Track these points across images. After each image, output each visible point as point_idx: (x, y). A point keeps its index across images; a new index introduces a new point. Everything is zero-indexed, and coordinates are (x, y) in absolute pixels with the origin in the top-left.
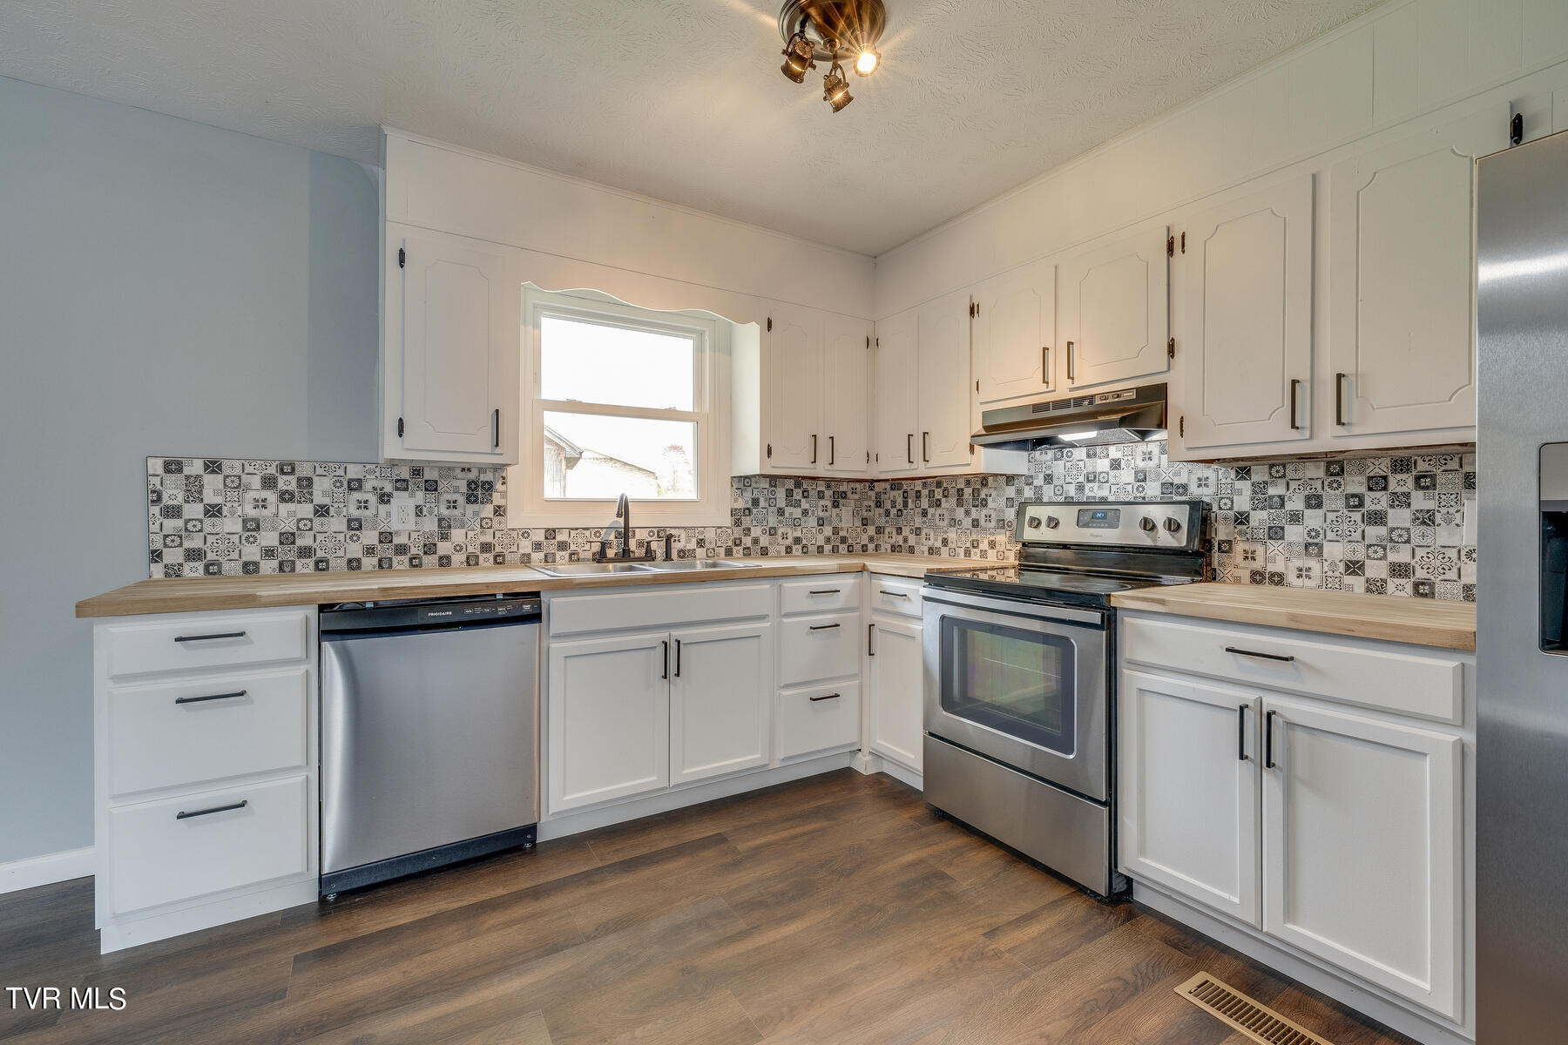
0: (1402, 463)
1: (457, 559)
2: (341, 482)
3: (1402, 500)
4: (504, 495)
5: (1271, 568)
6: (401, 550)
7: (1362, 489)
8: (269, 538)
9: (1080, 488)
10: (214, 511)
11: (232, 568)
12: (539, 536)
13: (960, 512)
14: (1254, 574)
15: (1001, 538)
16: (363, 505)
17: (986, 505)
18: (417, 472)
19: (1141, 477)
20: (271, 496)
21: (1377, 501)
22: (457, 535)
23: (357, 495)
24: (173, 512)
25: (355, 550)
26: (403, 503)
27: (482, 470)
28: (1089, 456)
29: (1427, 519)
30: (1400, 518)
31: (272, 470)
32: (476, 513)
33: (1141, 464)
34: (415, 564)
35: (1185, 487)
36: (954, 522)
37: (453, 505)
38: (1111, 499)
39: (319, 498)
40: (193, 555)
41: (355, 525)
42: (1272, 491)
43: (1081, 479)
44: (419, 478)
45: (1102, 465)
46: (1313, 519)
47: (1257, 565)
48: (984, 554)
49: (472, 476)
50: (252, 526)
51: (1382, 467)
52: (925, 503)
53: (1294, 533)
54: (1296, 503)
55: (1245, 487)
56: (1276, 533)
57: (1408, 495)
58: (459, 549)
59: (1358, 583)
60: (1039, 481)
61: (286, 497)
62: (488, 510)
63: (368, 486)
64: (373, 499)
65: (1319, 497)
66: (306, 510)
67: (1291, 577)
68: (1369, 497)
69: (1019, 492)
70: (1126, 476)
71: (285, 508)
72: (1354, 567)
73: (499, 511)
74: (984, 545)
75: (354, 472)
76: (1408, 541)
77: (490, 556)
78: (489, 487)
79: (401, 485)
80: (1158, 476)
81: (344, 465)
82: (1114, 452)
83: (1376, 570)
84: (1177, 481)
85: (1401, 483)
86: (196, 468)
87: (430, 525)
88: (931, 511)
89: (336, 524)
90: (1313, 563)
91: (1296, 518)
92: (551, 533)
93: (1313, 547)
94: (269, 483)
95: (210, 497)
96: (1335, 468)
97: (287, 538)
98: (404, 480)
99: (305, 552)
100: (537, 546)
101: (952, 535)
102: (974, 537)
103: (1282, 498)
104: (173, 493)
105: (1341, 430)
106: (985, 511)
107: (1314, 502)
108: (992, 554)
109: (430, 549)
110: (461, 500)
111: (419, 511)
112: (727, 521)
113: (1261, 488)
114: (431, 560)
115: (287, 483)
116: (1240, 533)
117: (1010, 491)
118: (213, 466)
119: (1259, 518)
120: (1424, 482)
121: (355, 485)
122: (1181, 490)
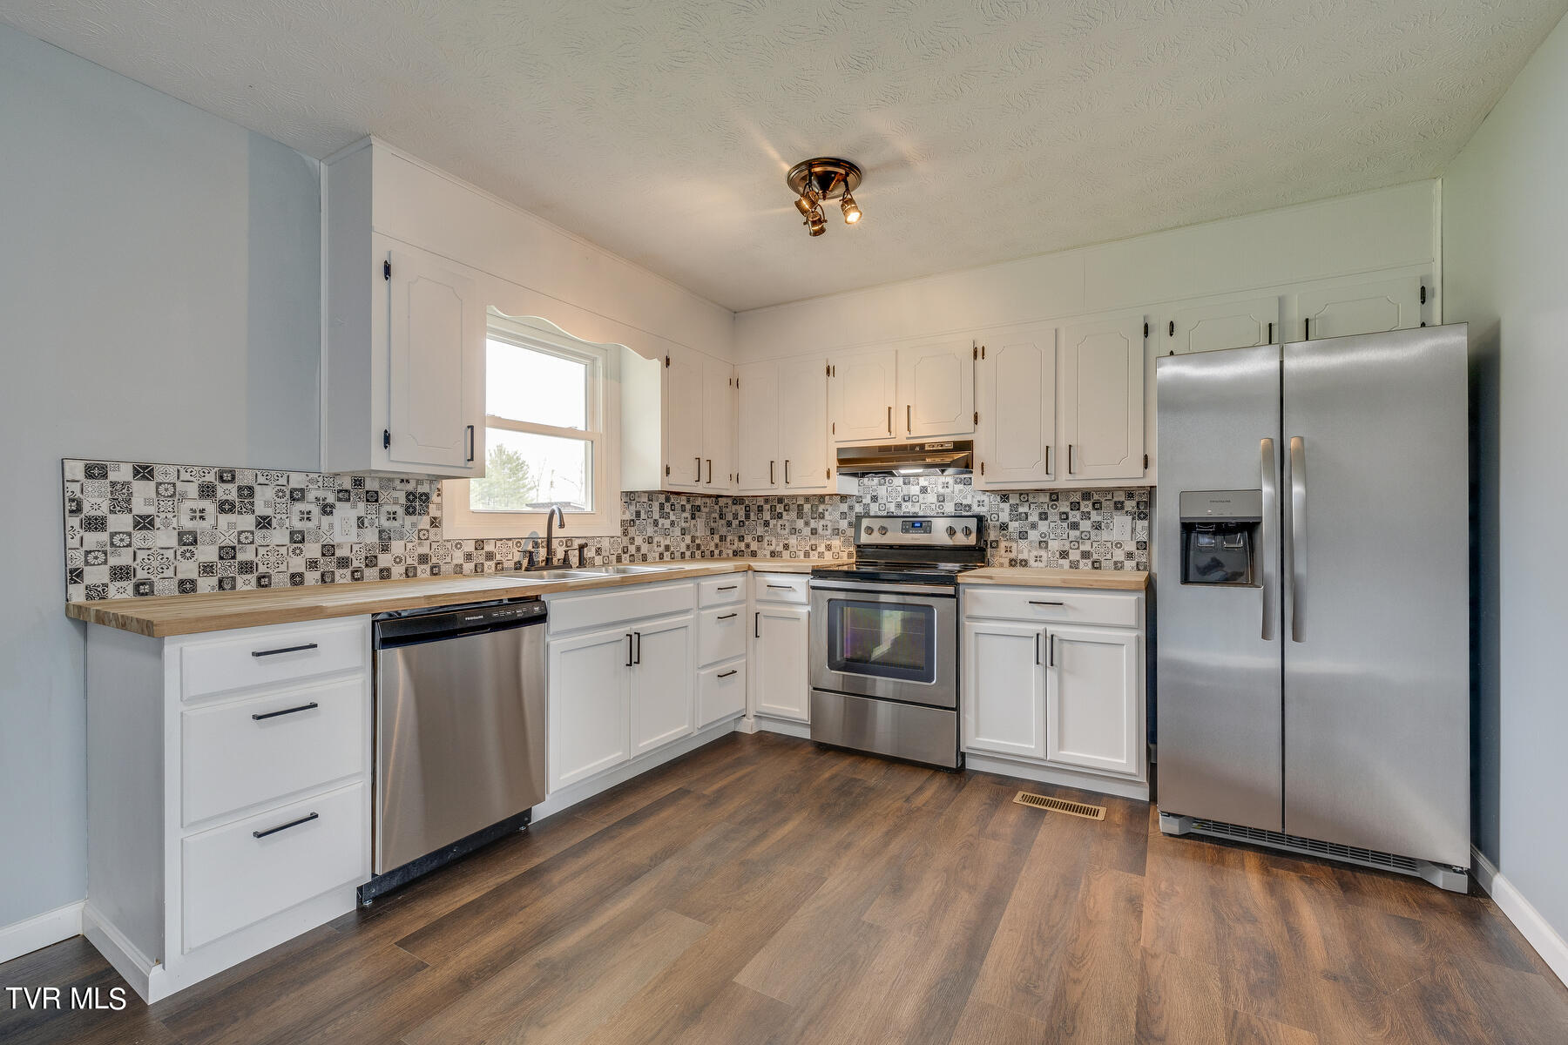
0: (1086, 495)
1: (398, 570)
2: (283, 491)
3: (1086, 516)
4: (440, 506)
5: (1021, 557)
6: (344, 563)
7: (1068, 510)
8: (207, 553)
9: (899, 506)
10: (144, 523)
11: (165, 587)
12: (469, 547)
13: (800, 524)
14: (1011, 560)
15: (836, 543)
16: (306, 516)
17: (823, 518)
18: (358, 482)
19: (941, 499)
20: (210, 506)
21: (1075, 516)
22: (397, 547)
23: (299, 506)
24: (95, 524)
25: (297, 564)
26: (346, 513)
27: (419, 482)
28: (905, 484)
29: (1097, 526)
30: (1085, 525)
31: (211, 478)
32: (414, 525)
33: (941, 491)
34: (357, 576)
35: (970, 506)
36: (794, 531)
37: (393, 516)
38: (921, 514)
39: (261, 509)
40: (120, 573)
41: (298, 538)
42: (1021, 510)
43: (899, 499)
44: (361, 489)
45: (915, 490)
46: (1043, 526)
47: (1013, 555)
48: (821, 555)
49: (410, 487)
50: (189, 540)
51: (1076, 498)
52: (767, 516)
53: (1034, 535)
54: (1034, 518)
55: (1006, 506)
56: (1023, 535)
57: (1089, 513)
58: (398, 560)
59: (1065, 563)
60: (867, 500)
61: (225, 507)
62: (424, 522)
63: (311, 496)
64: (316, 510)
65: (1046, 513)
66: (247, 522)
67: (1032, 562)
68: (1071, 514)
69: (851, 508)
70: (931, 498)
71: (224, 519)
72: (1064, 554)
73: (435, 522)
74: (822, 548)
75: (297, 481)
76: (1089, 539)
77: (427, 567)
78: (425, 498)
79: (344, 495)
80: (952, 499)
81: (286, 473)
82: (923, 482)
83: (1075, 555)
84: (965, 502)
85: (1086, 506)
86: (123, 473)
87: (371, 537)
88: (772, 522)
89: (279, 536)
90: (1043, 553)
91: (1034, 526)
92: (480, 544)
93: (1043, 544)
94: (207, 491)
95: (139, 507)
96: (1054, 497)
97: (228, 553)
98: (346, 491)
99: (247, 567)
100: (469, 557)
101: (793, 541)
102: (813, 542)
103: (1026, 514)
104: (96, 499)
105: (1070, 477)
106: (822, 522)
107: (1044, 516)
108: (828, 555)
109: (371, 561)
110: (400, 511)
111: (361, 523)
112: (618, 531)
113: (1014, 508)
114: (371, 574)
115: (227, 492)
116: (1003, 536)
117: (844, 507)
118: (144, 472)
119: (1014, 526)
120: (1097, 506)
121: (297, 495)
122: (967, 508)
